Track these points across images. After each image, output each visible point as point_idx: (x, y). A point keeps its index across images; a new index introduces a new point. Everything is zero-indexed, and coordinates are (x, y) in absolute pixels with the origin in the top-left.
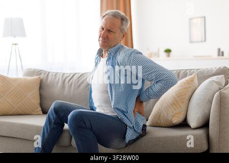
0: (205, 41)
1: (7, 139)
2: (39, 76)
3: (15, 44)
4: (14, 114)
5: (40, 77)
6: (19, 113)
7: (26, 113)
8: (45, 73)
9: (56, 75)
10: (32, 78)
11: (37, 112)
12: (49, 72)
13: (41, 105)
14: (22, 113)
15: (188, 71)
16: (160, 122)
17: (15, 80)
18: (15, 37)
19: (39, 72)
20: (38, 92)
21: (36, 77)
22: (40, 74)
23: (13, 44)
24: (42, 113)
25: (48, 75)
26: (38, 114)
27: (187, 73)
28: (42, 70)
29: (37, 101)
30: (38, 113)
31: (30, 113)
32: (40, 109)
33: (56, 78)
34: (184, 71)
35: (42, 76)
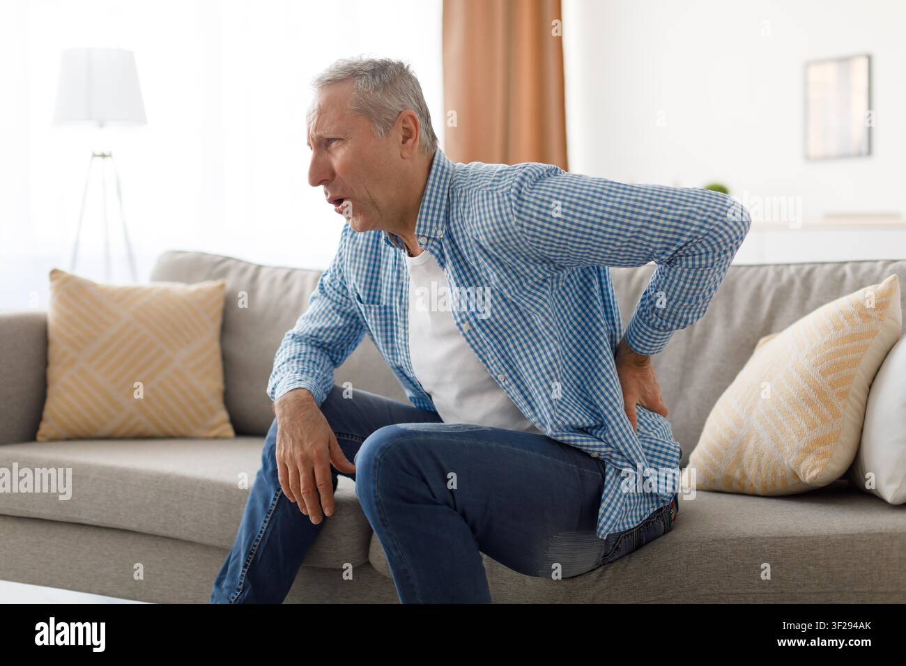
0: (870, 152)
1: (94, 538)
2: (219, 282)
3: (103, 156)
4: (122, 432)
5: (222, 286)
6: (140, 429)
7: (170, 431)
8: (244, 271)
9: (287, 276)
10: (193, 288)
11: (214, 427)
12: (259, 267)
13: (228, 399)
14: (153, 430)
15: (847, 268)
16: (744, 476)
17: (125, 296)
18: (101, 125)
19: (218, 267)
20: (216, 346)
21: (209, 285)
22: (224, 273)
23: (94, 155)
24: (231, 433)
25: (254, 279)
26: (216, 438)
27: (844, 276)
28: (228, 258)
29: (211, 385)
30: (214, 433)
31: (182, 431)
32: (223, 415)
33: (288, 289)
34: (827, 267)
35: (229, 282)
